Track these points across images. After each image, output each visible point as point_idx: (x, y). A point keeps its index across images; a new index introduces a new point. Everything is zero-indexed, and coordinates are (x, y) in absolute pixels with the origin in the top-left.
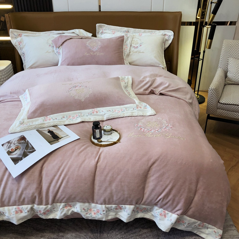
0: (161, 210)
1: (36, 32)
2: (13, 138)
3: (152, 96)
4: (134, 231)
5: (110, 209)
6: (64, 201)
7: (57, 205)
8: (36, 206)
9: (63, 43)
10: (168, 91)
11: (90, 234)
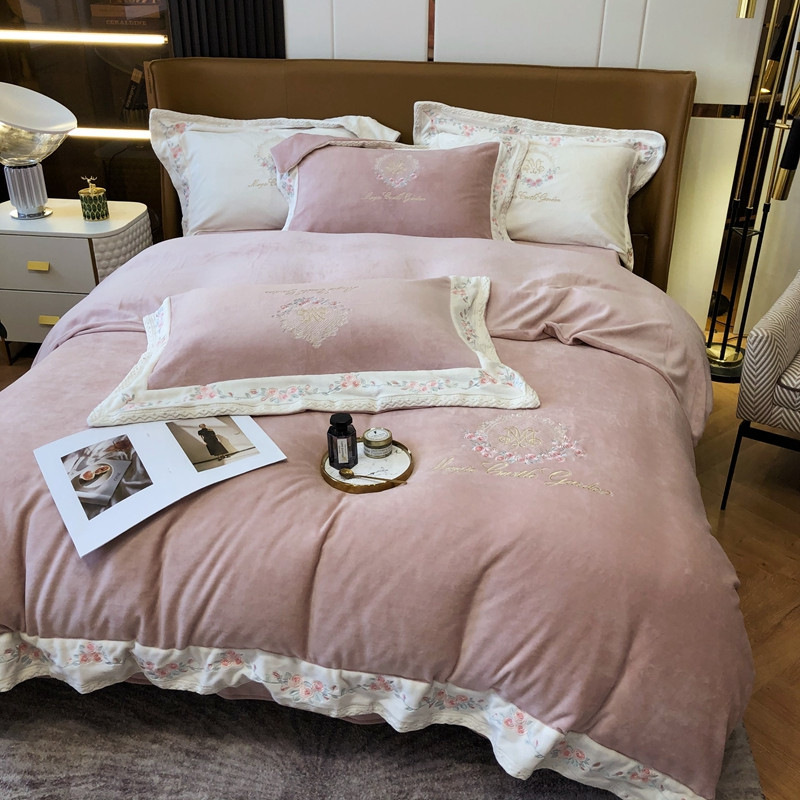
0: (509, 709)
2: (98, 442)
3: (549, 348)
4: (431, 764)
5: (354, 684)
6: (218, 641)
7: (198, 652)
9: (304, 158)
10: (601, 335)
11: (295, 755)
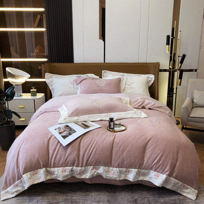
0: (155, 173)
1: (62, 76)
2: (62, 126)
4: (137, 192)
5: (122, 172)
6: (93, 164)
7: (88, 168)
8: (74, 167)
9: (81, 82)
10: (154, 107)
11: (107, 193)
